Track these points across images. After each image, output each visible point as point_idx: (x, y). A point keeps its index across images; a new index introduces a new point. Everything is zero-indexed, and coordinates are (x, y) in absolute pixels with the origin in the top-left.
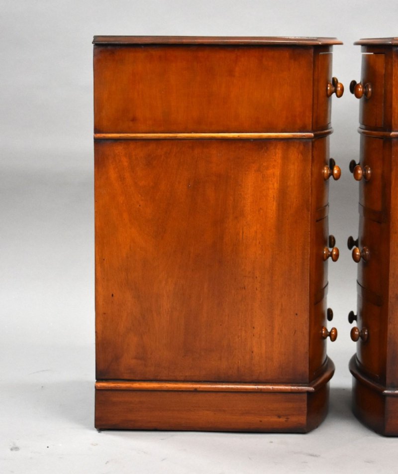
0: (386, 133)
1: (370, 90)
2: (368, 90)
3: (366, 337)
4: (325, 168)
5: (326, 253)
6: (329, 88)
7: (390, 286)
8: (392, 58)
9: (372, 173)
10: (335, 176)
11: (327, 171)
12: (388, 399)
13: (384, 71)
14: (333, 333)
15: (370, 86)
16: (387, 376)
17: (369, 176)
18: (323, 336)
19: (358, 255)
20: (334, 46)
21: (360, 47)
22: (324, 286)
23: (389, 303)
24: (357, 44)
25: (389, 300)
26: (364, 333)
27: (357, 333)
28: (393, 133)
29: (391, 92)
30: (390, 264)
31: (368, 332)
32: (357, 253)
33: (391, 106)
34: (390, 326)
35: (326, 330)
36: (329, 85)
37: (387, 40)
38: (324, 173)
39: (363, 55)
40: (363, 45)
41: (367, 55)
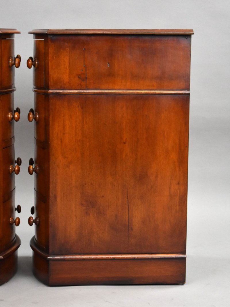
0: (46, 91)
1: (37, 63)
2: (36, 63)
3: (38, 223)
4: (9, 114)
5: (11, 169)
6: (10, 62)
7: (51, 190)
8: (48, 42)
9: (39, 117)
10: (16, 119)
11: (11, 116)
12: (50, 262)
13: (44, 51)
14: (17, 221)
15: (37, 60)
16: (50, 248)
17: (38, 118)
18: (11, 223)
19: (31, 170)
20: (15, 35)
21: (32, 35)
22: (13, 189)
23: (50, 201)
24: (30, 33)
25: (50, 199)
26: (37, 220)
27: (32, 220)
28: (50, 91)
29: (48, 64)
30: (50, 175)
31: (39, 220)
32: (31, 169)
33: (48, 73)
34: (51, 216)
35: (13, 219)
36: (10, 60)
37: (45, 31)
38: (8, 117)
39: (34, 40)
40: (34, 33)
41: (36, 40)
